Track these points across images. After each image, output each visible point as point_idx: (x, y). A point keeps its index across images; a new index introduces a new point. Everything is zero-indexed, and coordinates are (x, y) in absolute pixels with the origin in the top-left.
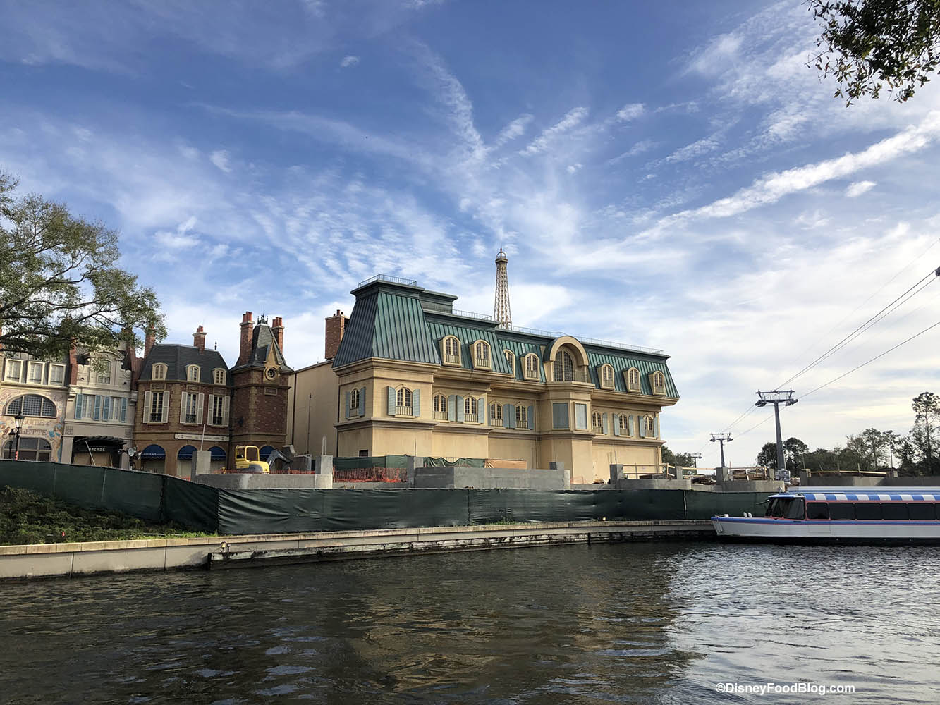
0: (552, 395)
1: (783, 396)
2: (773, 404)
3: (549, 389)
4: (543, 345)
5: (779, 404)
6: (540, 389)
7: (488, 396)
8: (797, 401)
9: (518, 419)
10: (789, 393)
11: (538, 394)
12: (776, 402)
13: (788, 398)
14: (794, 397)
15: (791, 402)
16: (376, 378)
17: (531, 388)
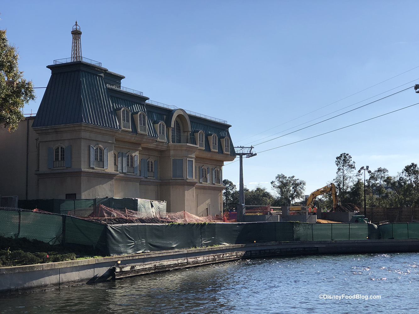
0: (172, 152)
1: (246, 151)
2: (239, 156)
3: (171, 148)
4: (165, 115)
5: (243, 156)
6: (164, 148)
7: (139, 154)
8: (256, 154)
9: (148, 170)
10: (250, 149)
11: (161, 152)
12: (241, 155)
13: (249, 152)
14: (253, 151)
15: (251, 155)
16: (83, 138)
17: (159, 148)
